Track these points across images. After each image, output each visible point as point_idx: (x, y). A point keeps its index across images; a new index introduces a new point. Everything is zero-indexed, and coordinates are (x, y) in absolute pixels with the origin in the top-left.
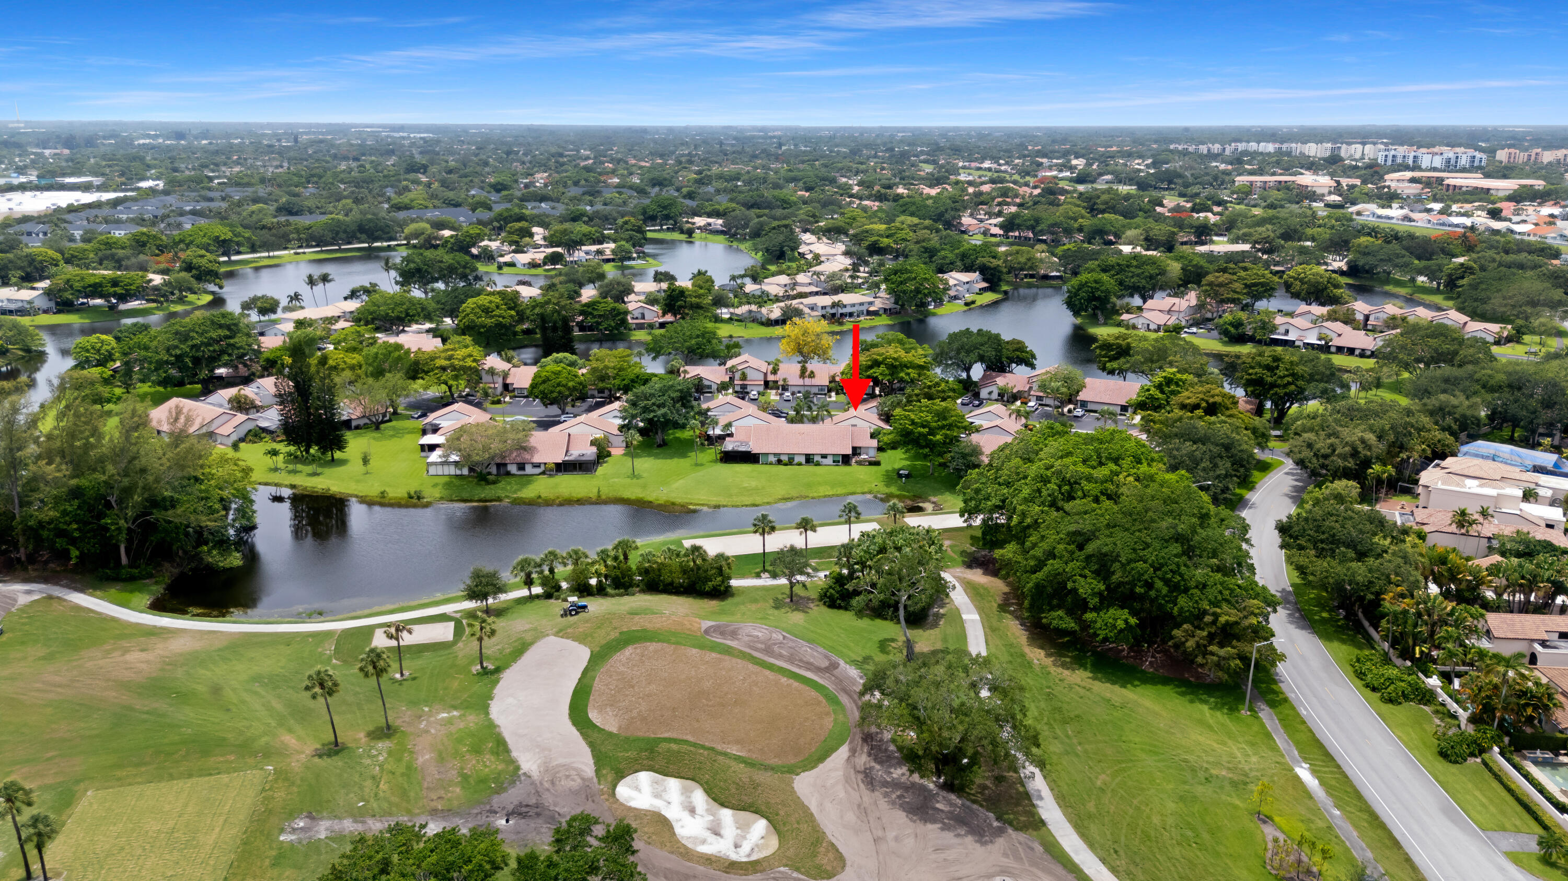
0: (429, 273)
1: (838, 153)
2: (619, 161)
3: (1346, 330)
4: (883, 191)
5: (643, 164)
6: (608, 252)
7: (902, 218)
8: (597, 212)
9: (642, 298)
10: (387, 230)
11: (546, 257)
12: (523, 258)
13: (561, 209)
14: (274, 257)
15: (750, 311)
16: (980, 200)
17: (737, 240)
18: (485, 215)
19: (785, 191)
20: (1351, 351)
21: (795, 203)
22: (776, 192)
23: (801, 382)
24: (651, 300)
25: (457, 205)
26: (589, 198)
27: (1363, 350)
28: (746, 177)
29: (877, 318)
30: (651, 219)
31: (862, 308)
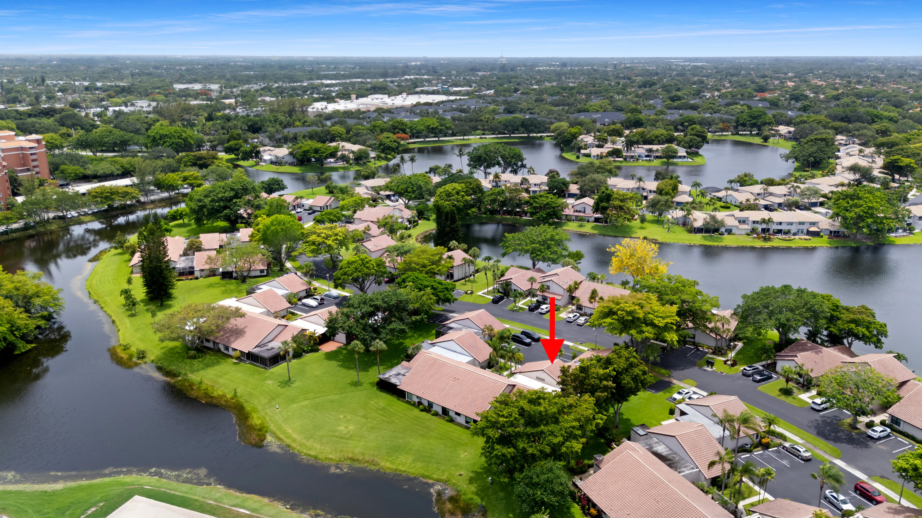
0: (486, 160)
8: (705, 118)
10: (539, 126)
11: (608, 152)
14: (466, 139)
23: (591, 305)
29: (818, 239)
30: (742, 125)
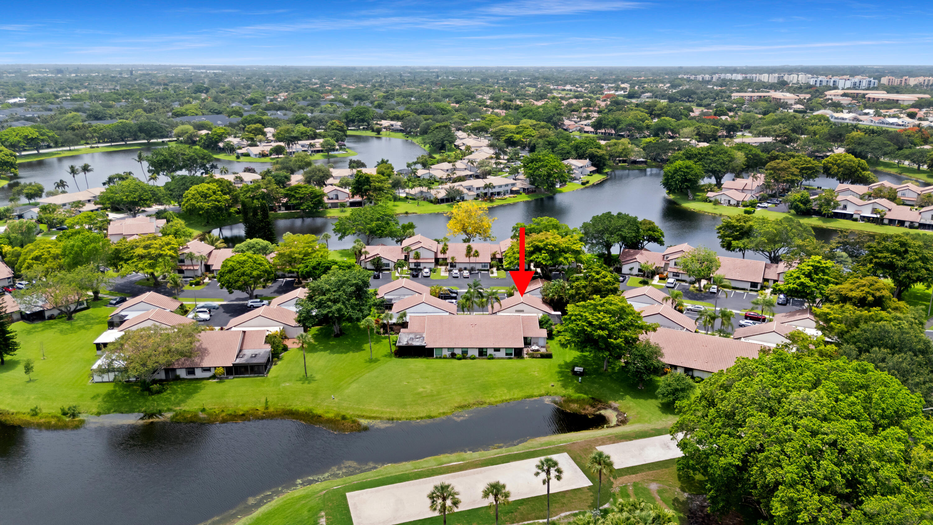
0: (174, 163)
1: (474, 81)
2: (335, 85)
3: (892, 205)
4: (508, 103)
5: (351, 87)
6: (318, 145)
7: (524, 120)
8: (314, 117)
9: (337, 182)
10: (160, 130)
11: (271, 149)
12: (255, 151)
13: (290, 115)
14: (73, 150)
15: (422, 192)
16: (572, 109)
17: (411, 136)
18: (235, 119)
19: (443, 103)
20: (902, 223)
21: (450, 111)
22: (438, 104)
23: (467, 260)
24: (344, 184)
25: (219, 113)
26: (310, 108)
27: (912, 222)
28: (417, 95)
29: (519, 196)
30: (350, 121)
31: (507, 188)
